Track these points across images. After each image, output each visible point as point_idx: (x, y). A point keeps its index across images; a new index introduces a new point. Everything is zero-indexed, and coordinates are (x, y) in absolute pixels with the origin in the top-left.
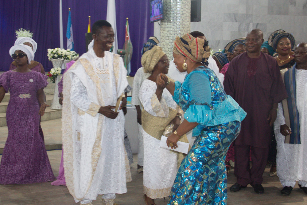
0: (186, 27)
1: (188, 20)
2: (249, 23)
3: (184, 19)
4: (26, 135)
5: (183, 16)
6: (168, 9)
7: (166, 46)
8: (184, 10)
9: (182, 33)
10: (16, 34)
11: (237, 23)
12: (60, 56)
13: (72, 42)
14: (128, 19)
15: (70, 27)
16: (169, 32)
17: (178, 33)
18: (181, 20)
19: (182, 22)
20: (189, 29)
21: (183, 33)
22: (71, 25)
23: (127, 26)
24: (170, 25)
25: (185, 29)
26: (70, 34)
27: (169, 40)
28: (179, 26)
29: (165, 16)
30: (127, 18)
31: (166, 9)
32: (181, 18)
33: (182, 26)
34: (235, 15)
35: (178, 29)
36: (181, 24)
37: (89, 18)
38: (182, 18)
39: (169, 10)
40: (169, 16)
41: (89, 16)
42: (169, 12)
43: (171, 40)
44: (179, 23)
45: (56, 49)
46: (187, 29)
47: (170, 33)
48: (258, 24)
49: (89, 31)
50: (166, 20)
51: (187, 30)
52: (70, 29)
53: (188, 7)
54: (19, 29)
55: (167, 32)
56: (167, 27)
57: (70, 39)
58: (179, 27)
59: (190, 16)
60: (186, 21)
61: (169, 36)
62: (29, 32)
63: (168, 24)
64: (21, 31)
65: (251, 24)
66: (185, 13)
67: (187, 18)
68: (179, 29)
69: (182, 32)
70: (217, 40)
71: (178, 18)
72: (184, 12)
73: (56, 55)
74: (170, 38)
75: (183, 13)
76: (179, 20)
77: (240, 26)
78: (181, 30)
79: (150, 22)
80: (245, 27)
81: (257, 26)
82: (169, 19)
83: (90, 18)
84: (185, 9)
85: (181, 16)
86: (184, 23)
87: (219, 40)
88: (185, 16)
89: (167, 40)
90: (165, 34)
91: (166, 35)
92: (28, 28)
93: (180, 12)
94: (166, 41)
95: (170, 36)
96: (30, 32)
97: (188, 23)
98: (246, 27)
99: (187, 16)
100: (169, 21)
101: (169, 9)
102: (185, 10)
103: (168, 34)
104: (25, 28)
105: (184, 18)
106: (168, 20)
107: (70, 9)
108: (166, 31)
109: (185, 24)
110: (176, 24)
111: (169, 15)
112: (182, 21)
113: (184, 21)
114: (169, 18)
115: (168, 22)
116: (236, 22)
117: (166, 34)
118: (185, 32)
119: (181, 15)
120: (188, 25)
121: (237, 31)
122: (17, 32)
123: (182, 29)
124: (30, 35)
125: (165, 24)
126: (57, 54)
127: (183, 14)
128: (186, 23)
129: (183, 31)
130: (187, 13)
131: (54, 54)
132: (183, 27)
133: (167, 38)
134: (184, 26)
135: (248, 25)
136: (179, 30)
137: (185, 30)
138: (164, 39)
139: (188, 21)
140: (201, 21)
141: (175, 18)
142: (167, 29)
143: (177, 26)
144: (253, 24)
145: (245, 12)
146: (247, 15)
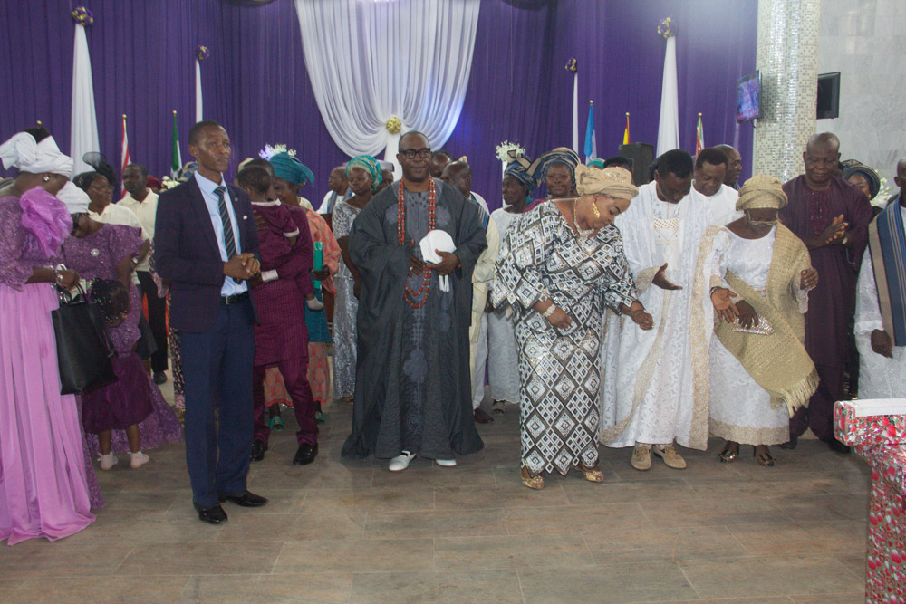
0: (806, 130)
1: (810, 116)
3: (802, 116)
5: (800, 110)
7: (766, 167)
8: (802, 98)
9: (798, 142)
14: (701, 116)
15: (592, 134)
16: (772, 140)
17: (789, 141)
18: (796, 117)
19: (799, 121)
22: (594, 131)
23: (699, 129)
24: (775, 126)
25: (804, 133)
26: (591, 147)
27: (771, 154)
28: (793, 128)
29: (765, 111)
30: (700, 114)
31: (768, 97)
32: (796, 113)
33: (799, 127)
35: (790, 133)
36: (796, 124)
37: (626, 116)
38: (799, 113)
40: (772, 111)
41: (627, 114)
42: (773, 102)
43: (777, 154)
44: (793, 122)
46: (808, 132)
47: (774, 142)
49: (626, 141)
50: (769, 117)
52: (591, 138)
53: (812, 93)
55: (769, 140)
56: (770, 131)
58: (793, 131)
59: (815, 108)
60: (807, 118)
61: (771, 148)
63: (772, 125)
64: (505, 146)
66: (805, 104)
67: (810, 112)
69: (799, 139)
71: (791, 113)
74: (774, 151)
76: (793, 116)
78: (796, 135)
82: (773, 117)
83: (629, 116)
85: (796, 110)
86: (803, 121)
88: (805, 110)
89: (769, 154)
90: (764, 143)
91: (767, 146)
92: (517, 140)
93: (794, 102)
94: (766, 157)
95: (774, 148)
97: (811, 122)
99: (810, 108)
100: (774, 120)
101: (773, 96)
102: (805, 98)
103: (771, 144)
105: (802, 113)
106: (771, 117)
107: (591, 101)
108: (767, 138)
109: (804, 124)
110: (787, 124)
111: (773, 108)
112: (799, 118)
113: (802, 118)
114: (773, 114)
115: (772, 122)
117: (767, 143)
119: (797, 107)
120: (811, 125)
122: (498, 148)
123: (798, 133)
127: (801, 105)
128: (807, 121)
129: (801, 138)
130: (809, 104)
133: (769, 151)
134: (801, 127)
136: (793, 135)
137: (804, 136)
138: (762, 154)
139: (811, 119)
140: (837, 116)
141: (785, 113)
142: (768, 135)
143: (789, 128)
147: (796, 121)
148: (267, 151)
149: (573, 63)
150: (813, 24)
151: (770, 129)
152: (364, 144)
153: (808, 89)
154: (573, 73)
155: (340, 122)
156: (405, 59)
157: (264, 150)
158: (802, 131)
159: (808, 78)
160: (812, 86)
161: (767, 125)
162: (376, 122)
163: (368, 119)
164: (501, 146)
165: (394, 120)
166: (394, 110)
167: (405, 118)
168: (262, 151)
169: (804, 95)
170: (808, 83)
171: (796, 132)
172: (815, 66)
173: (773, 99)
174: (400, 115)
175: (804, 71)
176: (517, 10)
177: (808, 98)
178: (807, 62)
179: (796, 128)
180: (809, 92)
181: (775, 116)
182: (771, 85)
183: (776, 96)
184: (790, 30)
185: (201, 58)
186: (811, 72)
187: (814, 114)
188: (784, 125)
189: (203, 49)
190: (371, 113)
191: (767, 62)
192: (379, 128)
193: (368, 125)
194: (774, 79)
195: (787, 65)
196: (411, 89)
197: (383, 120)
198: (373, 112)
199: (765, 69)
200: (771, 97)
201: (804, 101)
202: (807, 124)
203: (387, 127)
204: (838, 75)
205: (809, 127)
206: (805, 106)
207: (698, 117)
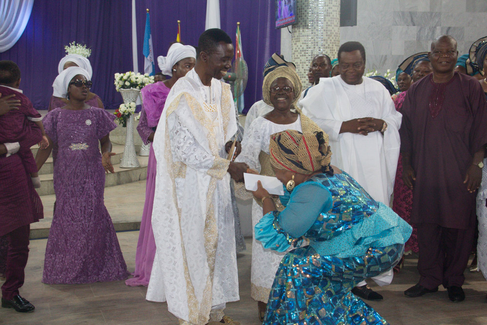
0: (333, 35)
1: (335, 23)
2: (435, 27)
3: (329, 23)
4: (83, 209)
5: (328, 18)
6: (303, 6)
7: (301, 66)
8: (329, 8)
9: (327, 45)
10: (66, 51)
11: (415, 27)
12: (134, 85)
13: (152, 63)
14: (239, 25)
15: (149, 38)
16: (305, 43)
17: (319, 44)
18: (325, 25)
19: (327, 28)
20: (337, 38)
21: (329, 45)
22: (151, 35)
23: (238, 35)
24: (307, 32)
25: (331, 38)
26: (149, 49)
27: (305, 56)
28: (322, 33)
29: (300, 19)
30: (238, 23)
31: (301, 6)
32: (325, 21)
33: (327, 33)
34: (412, 15)
35: (320, 38)
36: (324, 30)
37: (177, 23)
38: (327, 21)
39: (306, 8)
40: (305, 18)
41: (179, 21)
42: (306, 11)
43: (309, 55)
44: (322, 28)
45: (128, 74)
46: (334, 38)
47: (307, 46)
48: (449, 28)
50: (301, 24)
51: (334, 41)
52: (148, 41)
53: (337, 4)
54: (70, 44)
55: (303, 43)
56: (303, 36)
57: (148, 58)
58: (322, 36)
59: (338, 17)
60: (333, 26)
61: (305, 51)
62: (85, 48)
63: (303, 31)
64: (74, 47)
65: (438, 27)
66: (331, 13)
67: (335, 20)
68: (322, 38)
69: (327, 43)
70: (382, 56)
71: (320, 21)
72: (330, 11)
73: (127, 84)
74: (307, 53)
75: (327, 13)
76: (322, 23)
77: (420, 31)
78: (324, 40)
79: (276, 28)
80: (428, 33)
81: (447, 32)
82: (305, 23)
83: (180, 23)
84: (331, 5)
85: (325, 18)
86: (330, 28)
87: (386, 56)
88: (331, 18)
89: (303, 56)
90: (299, 46)
91: (301, 49)
92: (84, 42)
93: (323, 11)
94: (301, 58)
95: (307, 51)
96: (87, 48)
97: (336, 29)
98: (430, 34)
99: (335, 16)
100: (306, 26)
101: (306, 6)
102: (331, 8)
103: (305, 46)
104: (78, 41)
105: (329, 21)
106: (303, 24)
107: (148, 10)
108: (301, 42)
109: (331, 31)
110: (317, 30)
111: (306, 16)
112: (327, 25)
113: (329, 25)
114: (306, 21)
115: (303, 28)
116: (414, 25)
117: (301, 46)
118: (331, 43)
119: (325, 15)
120: (336, 31)
121: (415, 39)
122: (66, 48)
123: (326, 38)
124: (87, 52)
125: (299, 31)
126: (130, 81)
127: (328, 15)
128: (333, 28)
129: (329, 42)
130: (334, 13)
131: (125, 81)
132: (329, 35)
133: (303, 53)
134: (329, 33)
135: (433, 30)
136: (322, 40)
137: (331, 40)
138: (297, 56)
139: (336, 26)
140: (356, 25)
141: (315, 21)
142: (302, 39)
143: (319, 33)
144: (442, 29)
145: (428, 10)
146: (432, 14)
147: (325, 28)
151: (303, 34)
158: (329, 36)
171: (325, 37)
177: (334, 8)
181: (307, 23)
183: (308, 6)
187: (338, 22)
188: (315, 31)
202: (333, 30)
205: (334, 33)
206: (331, 15)
207: (237, 25)
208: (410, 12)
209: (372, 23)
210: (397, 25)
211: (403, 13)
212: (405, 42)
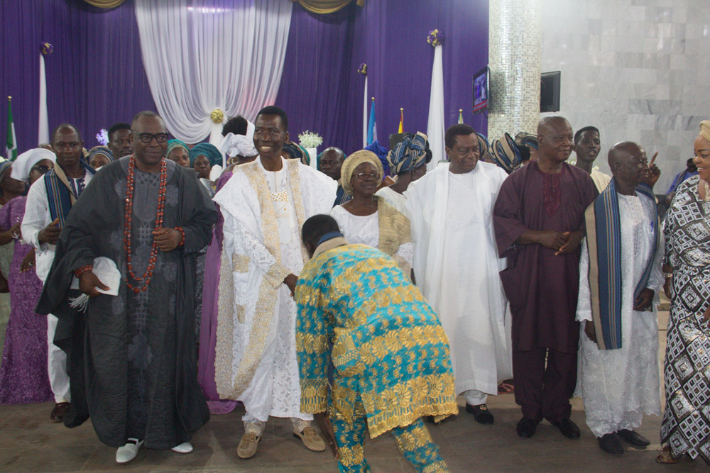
0: (530, 121)
1: (534, 108)
2: (675, 116)
3: (526, 108)
5: (525, 103)
8: (527, 93)
11: (652, 116)
14: (462, 112)
15: (373, 126)
16: (500, 129)
18: (521, 109)
19: (524, 113)
22: (375, 123)
24: (503, 117)
25: (528, 124)
28: (519, 119)
29: (495, 103)
30: (461, 110)
31: (497, 91)
32: (521, 106)
34: (649, 103)
35: (515, 124)
36: (521, 116)
37: (400, 111)
38: (524, 106)
40: (501, 103)
41: (402, 109)
42: (501, 95)
44: (518, 113)
46: (532, 124)
48: (692, 117)
49: (400, 131)
51: (532, 127)
52: (373, 129)
55: (498, 129)
56: (498, 122)
58: (518, 121)
59: (538, 102)
60: (531, 111)
62: (317, 137)
63: (499, 117)
64: (306, 135)
65: (678, 116)
66: (529, 98)
67: (533, 105)
71: (516, 106)
75: (525, 97)
77: (658, 120)
80: (667, 123)
81: (689, 122)
82: (501, 108)
85: (522, 103)
86: (527, 113)
88: (529, 103)
90: (494, 132)
93: (519, 96)
97: (535, 115)
98: (670, 123)
99: (533, 101)
100: (502, 111)
101: (501, 91)
102: (529, 93)
106: (498, 109)
107: (373, 98)
108: (496, 128)
110: (513, 116)
111: (501, 101)
112: (524, 111)
113: (526, 111)
114: (501, 106)
115: (499, 114)
116: (652, 113)
117: (496, 132)
119: (521, 100)
120: (535, 117)
121: (652, 129)
122: (300, 136)
123: (523, 124)
124: (319, 140)
125: (495, 117)
127: (525, 99)
128: (532, 113)
130: (532, 98)
132: (526, 121)
134: (526, 119)
135: (672, 119)
136: (518, 126)
137: (528, 126)
139: (535, 111)
140: (559, 110)
141: (512, 106)
142: (497, 125)
143: (515, 119)
144: (683, 118)
145: (667, 97)
146: (671, 102)
147: (521, 113)
148: (102, 134)
149: (364, 67)
150: (535, 27)
151: (498, 119)
152: (191, 131)
153: (531, 84)
154: (364, 75)
155: (171, 112)
156: (228, 60)
157: (100, 133)
159: (531, 74)
160: (535, 82)
161: (496, 115)
162: (203, 114)
163: (195, 110)
164: (302, 134)
165: (217, 112)
166: (218, 103)
167: (226, 110)
168: (98, 135)
169: (529, 90)
170: (532, 79)
171: (521, 123)
172: (538, 65)
173: (501, 93)
174: (222, 108)
175: (527, 68)
176: (321, 24)
177: (532, 93)
178: (530, 61)
179: (521, 120)
180: (532, 87)
181: (503, 108)
182: (499, 80)
183: (503, 90)
184: (515, 31)
185: (45, 53)
186: (533, 69)
187: (538, 107)
188: (510, 116)
189: (47, 45)
190: (198, 104)
191: (496, 59)
192: (205, 118)
193: (194, 115)
194: (502, 75)
195: (513, 63)
196: (232, 86)
197: (208, 111)
198: (200, 104)
199: (495, 66)
200: (499, 90)
201: (528, 95)
202: (531, 116)
203: (212, 118)
204: (559, 73)
205: (533, 119)
206: (529, 100)
207: (459, 112)
208: (647, 100)
209: (605, 111)
210: (632, 113)
211: (639, 101)
212: (642, 131)
